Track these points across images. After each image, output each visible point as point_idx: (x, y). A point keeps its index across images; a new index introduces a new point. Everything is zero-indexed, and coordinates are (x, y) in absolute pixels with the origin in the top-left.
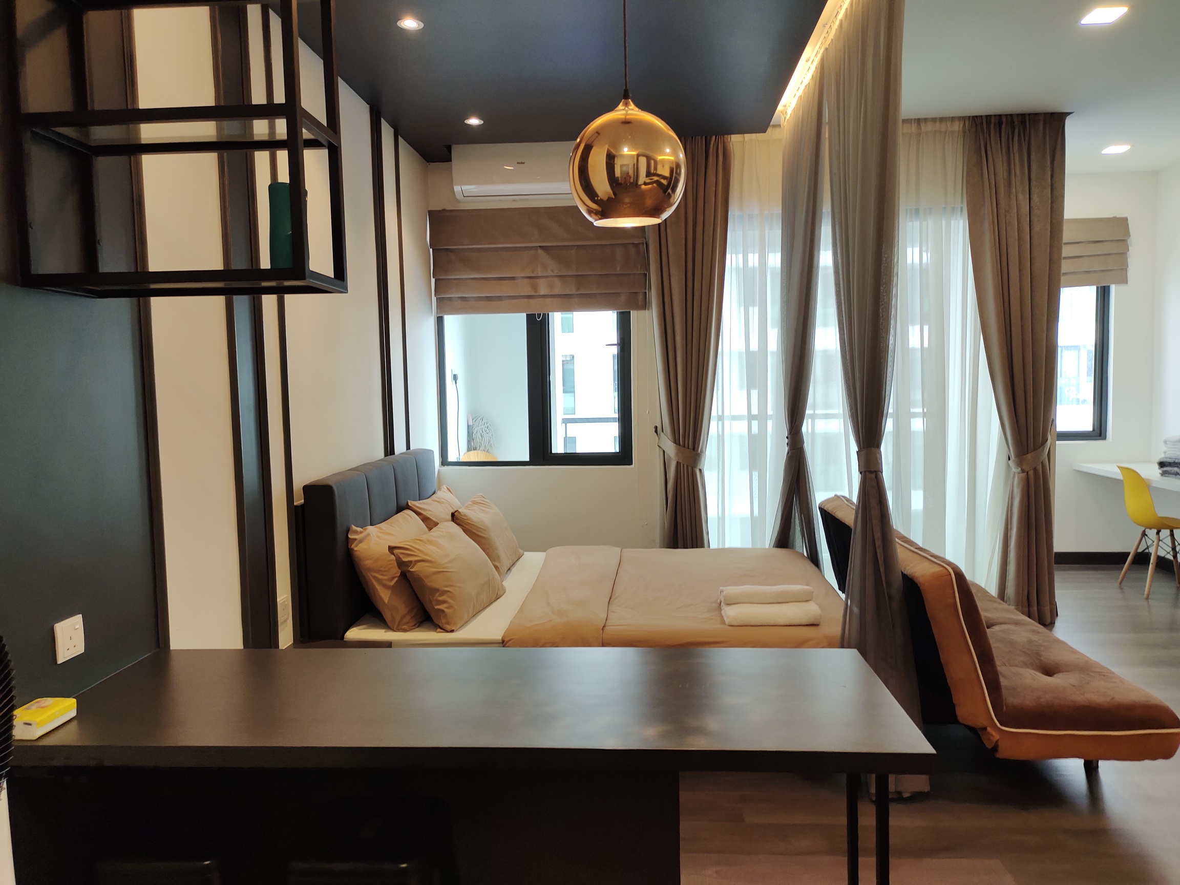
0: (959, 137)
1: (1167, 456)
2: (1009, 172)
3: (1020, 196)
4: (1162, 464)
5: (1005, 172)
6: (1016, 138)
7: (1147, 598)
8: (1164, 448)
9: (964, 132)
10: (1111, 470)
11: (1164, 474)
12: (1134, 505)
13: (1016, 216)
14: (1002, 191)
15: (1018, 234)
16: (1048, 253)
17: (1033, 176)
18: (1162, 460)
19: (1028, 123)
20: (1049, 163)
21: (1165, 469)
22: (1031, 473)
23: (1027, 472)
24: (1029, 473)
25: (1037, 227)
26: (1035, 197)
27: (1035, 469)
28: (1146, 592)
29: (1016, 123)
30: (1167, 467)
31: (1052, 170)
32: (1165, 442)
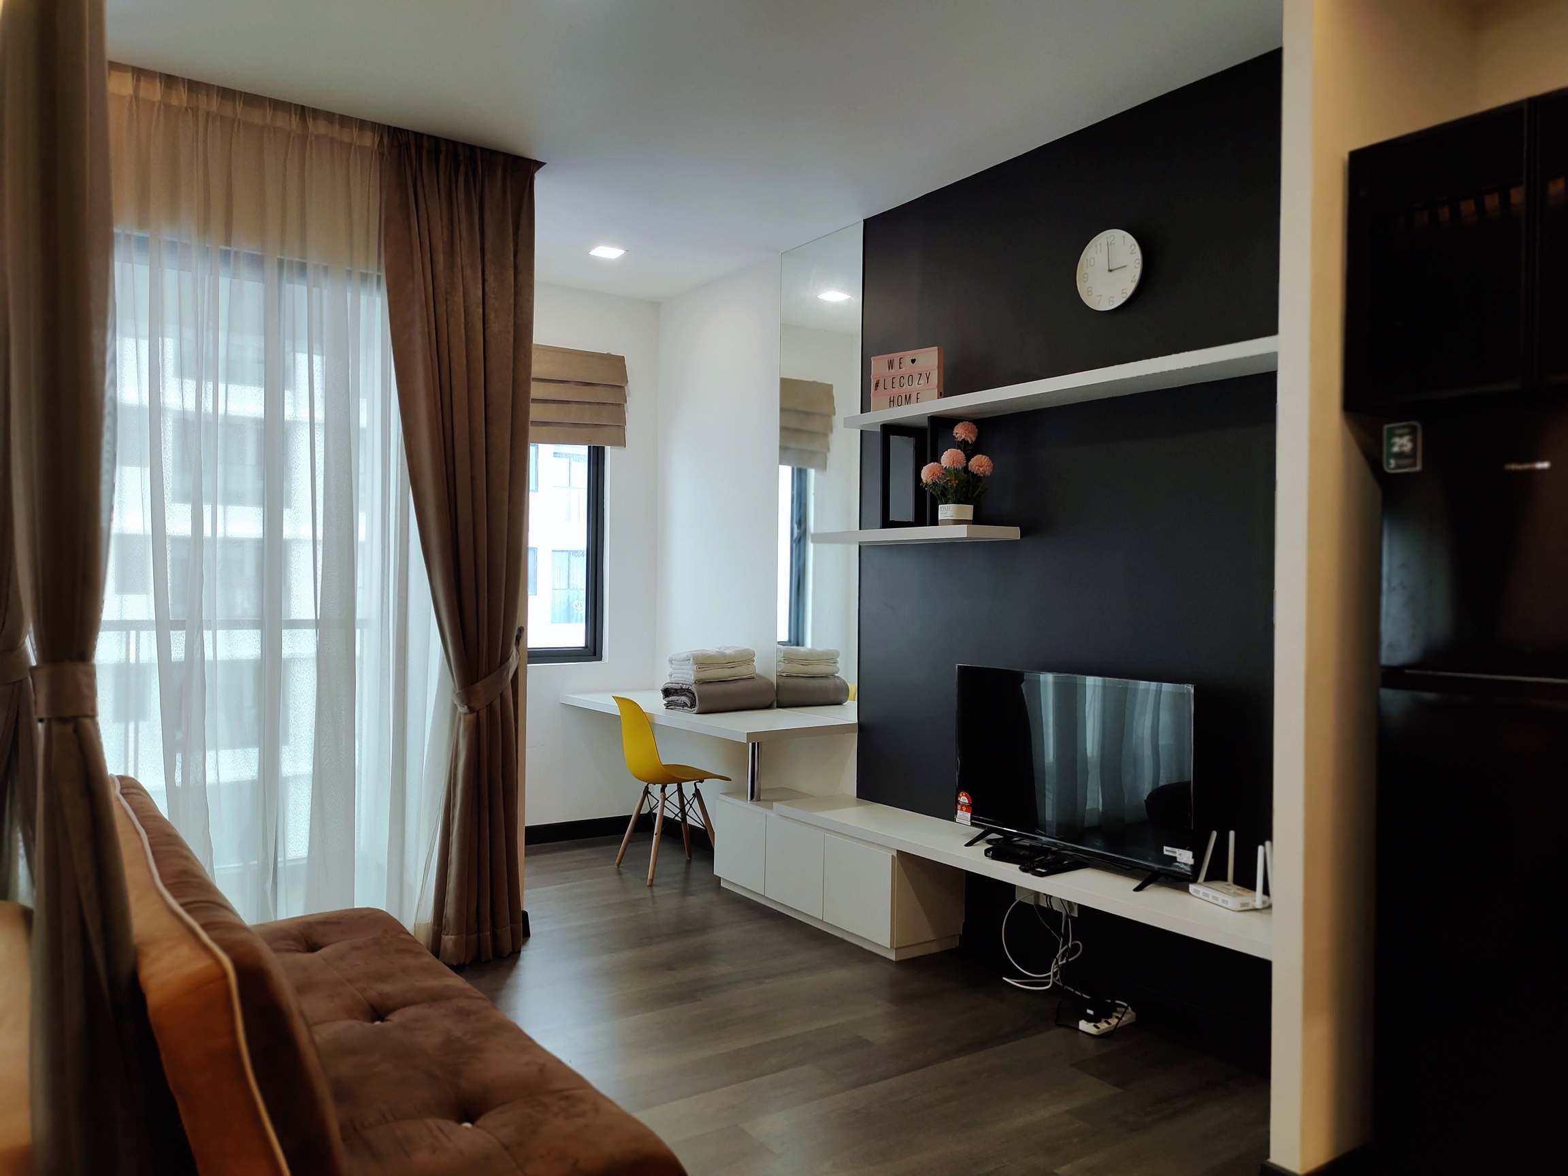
0: (373, 159)
1: (673, 680)
2: (452, 232)
3: (468, 273)
4: (667, 692)
5: (445, 230)
6: (461, 179)
7: (651, 886)
8: (670, 670)
9: (382, 155)
10: (606, 703)
11: (669, 705)
12: (633, 751)
13: (462, 302)
14: (441, 259)
15: (466, 332)
16: (511, 368)
17: (488, 246)
18: (667, 686)
19: (479, 163)
20: (511, 231)
21: (671, 698)
22: (483, 713)
23: (478, 712)
24: (480, 712)
25: (494, 327)
26: (490, 279)
27: (490, 706)
28: (650, 876)
29: (461, 157)
30: (673, 695)
31: (516, 244)
32: (671, 661)
